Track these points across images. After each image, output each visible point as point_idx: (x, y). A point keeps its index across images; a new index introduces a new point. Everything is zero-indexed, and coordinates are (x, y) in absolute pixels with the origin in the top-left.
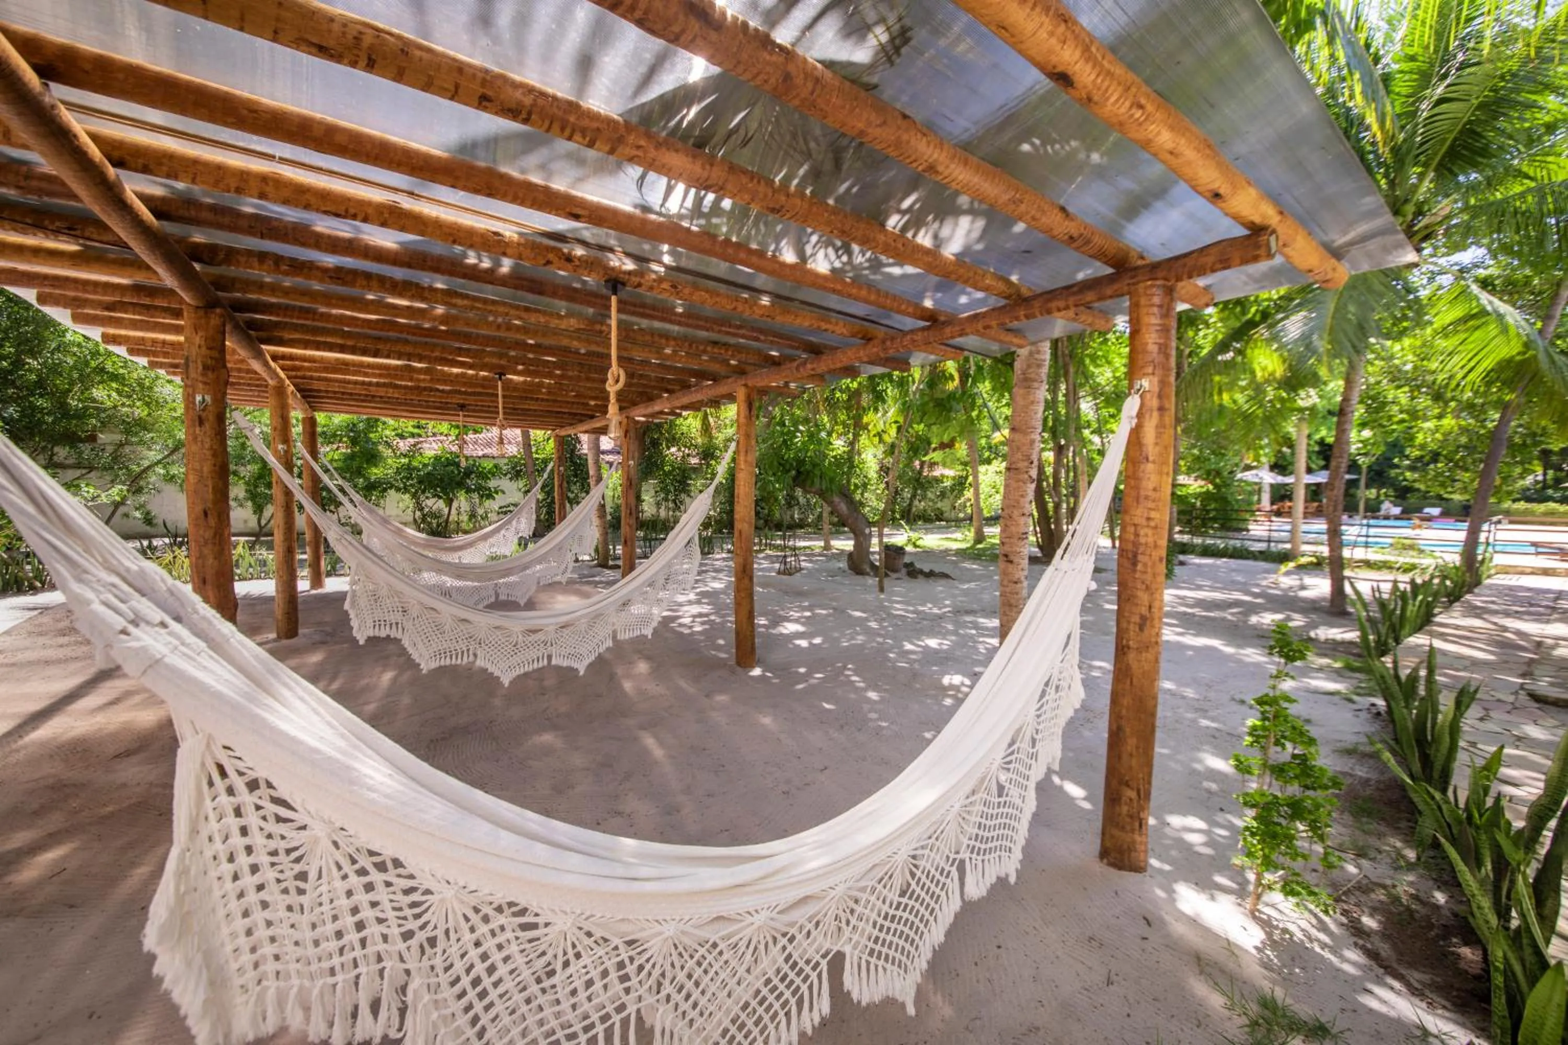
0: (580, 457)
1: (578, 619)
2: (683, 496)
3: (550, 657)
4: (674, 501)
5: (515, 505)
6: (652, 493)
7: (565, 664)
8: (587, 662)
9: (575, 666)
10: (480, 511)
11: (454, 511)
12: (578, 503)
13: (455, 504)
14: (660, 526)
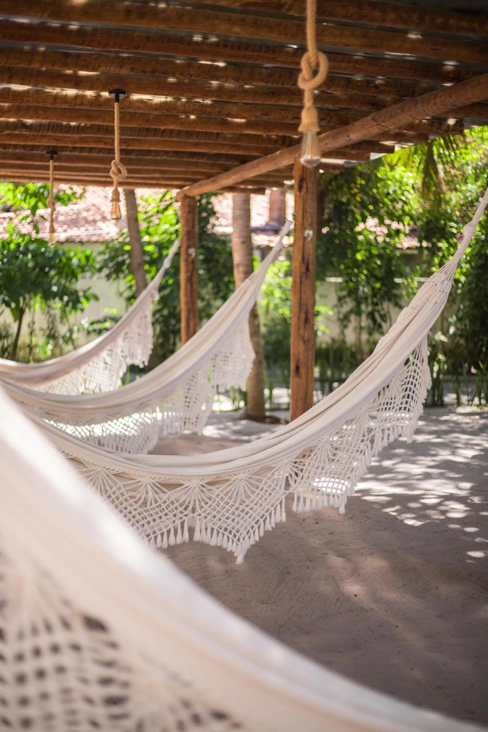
0: (214, 238)
1: (236, 471)
2: (387, 306)
3: (191, 530)
4: (371, 315)
5: (115, 320)
6: (333, 299)
7: (214, 541)
8: (246, 544)
9: (230, 546)
10: (62, 330)
11: (25, 330)
12: (209, 316)
13: (26, 319)
14: (347, 356)
